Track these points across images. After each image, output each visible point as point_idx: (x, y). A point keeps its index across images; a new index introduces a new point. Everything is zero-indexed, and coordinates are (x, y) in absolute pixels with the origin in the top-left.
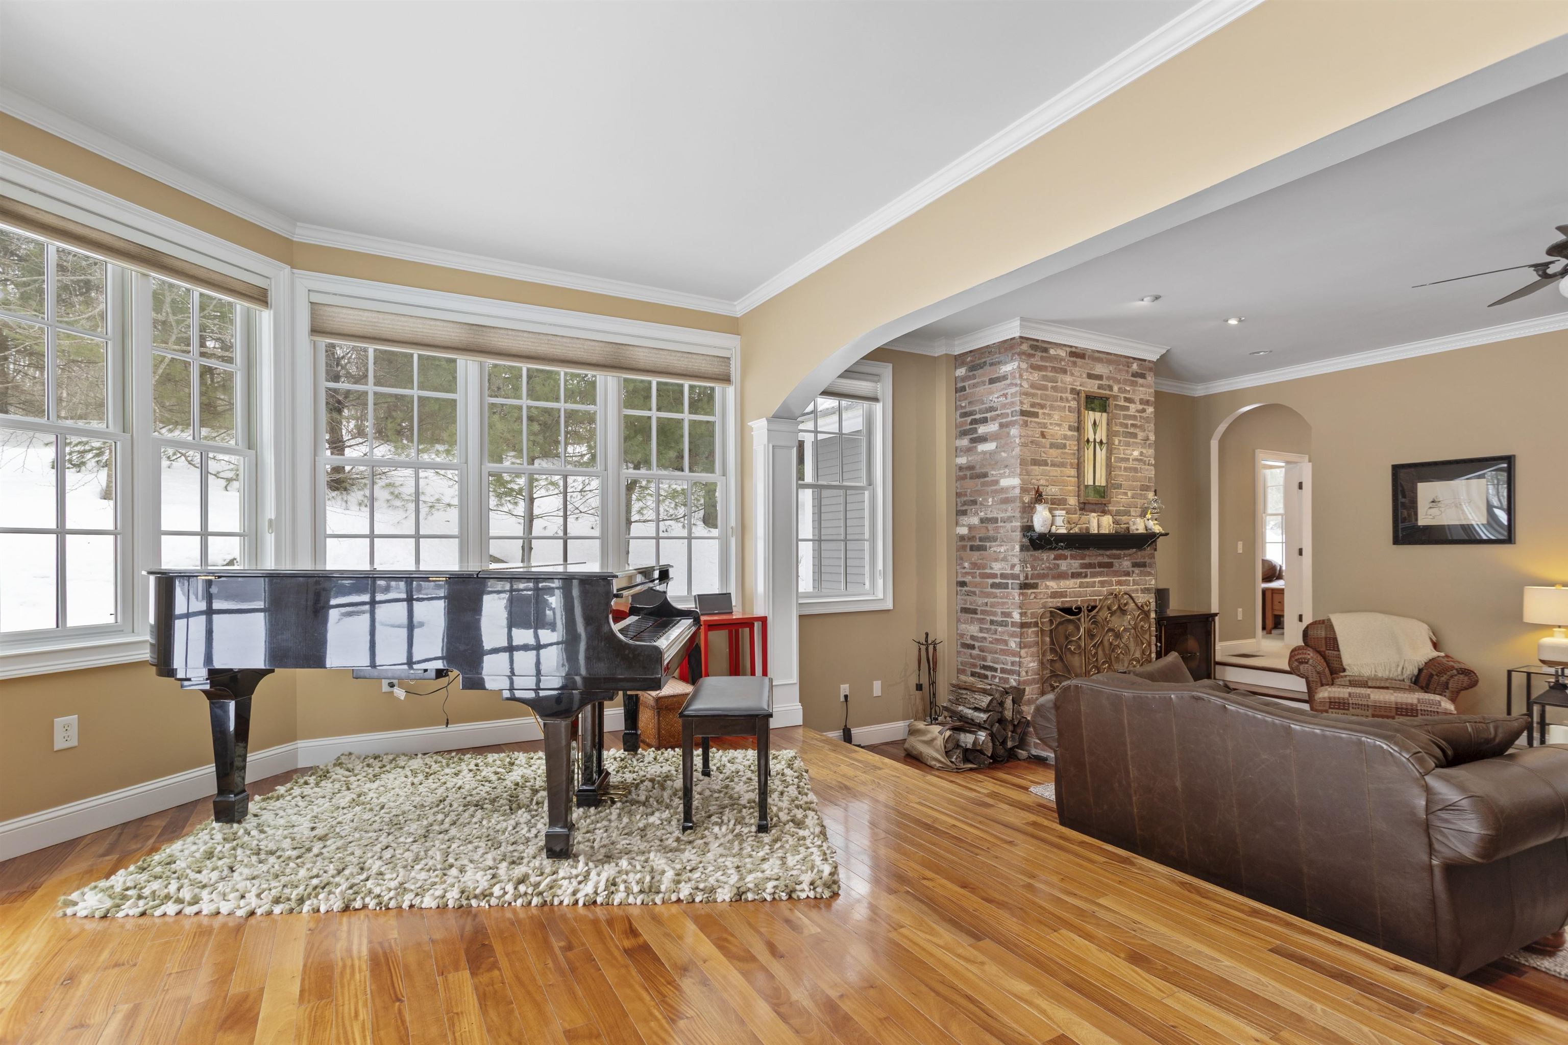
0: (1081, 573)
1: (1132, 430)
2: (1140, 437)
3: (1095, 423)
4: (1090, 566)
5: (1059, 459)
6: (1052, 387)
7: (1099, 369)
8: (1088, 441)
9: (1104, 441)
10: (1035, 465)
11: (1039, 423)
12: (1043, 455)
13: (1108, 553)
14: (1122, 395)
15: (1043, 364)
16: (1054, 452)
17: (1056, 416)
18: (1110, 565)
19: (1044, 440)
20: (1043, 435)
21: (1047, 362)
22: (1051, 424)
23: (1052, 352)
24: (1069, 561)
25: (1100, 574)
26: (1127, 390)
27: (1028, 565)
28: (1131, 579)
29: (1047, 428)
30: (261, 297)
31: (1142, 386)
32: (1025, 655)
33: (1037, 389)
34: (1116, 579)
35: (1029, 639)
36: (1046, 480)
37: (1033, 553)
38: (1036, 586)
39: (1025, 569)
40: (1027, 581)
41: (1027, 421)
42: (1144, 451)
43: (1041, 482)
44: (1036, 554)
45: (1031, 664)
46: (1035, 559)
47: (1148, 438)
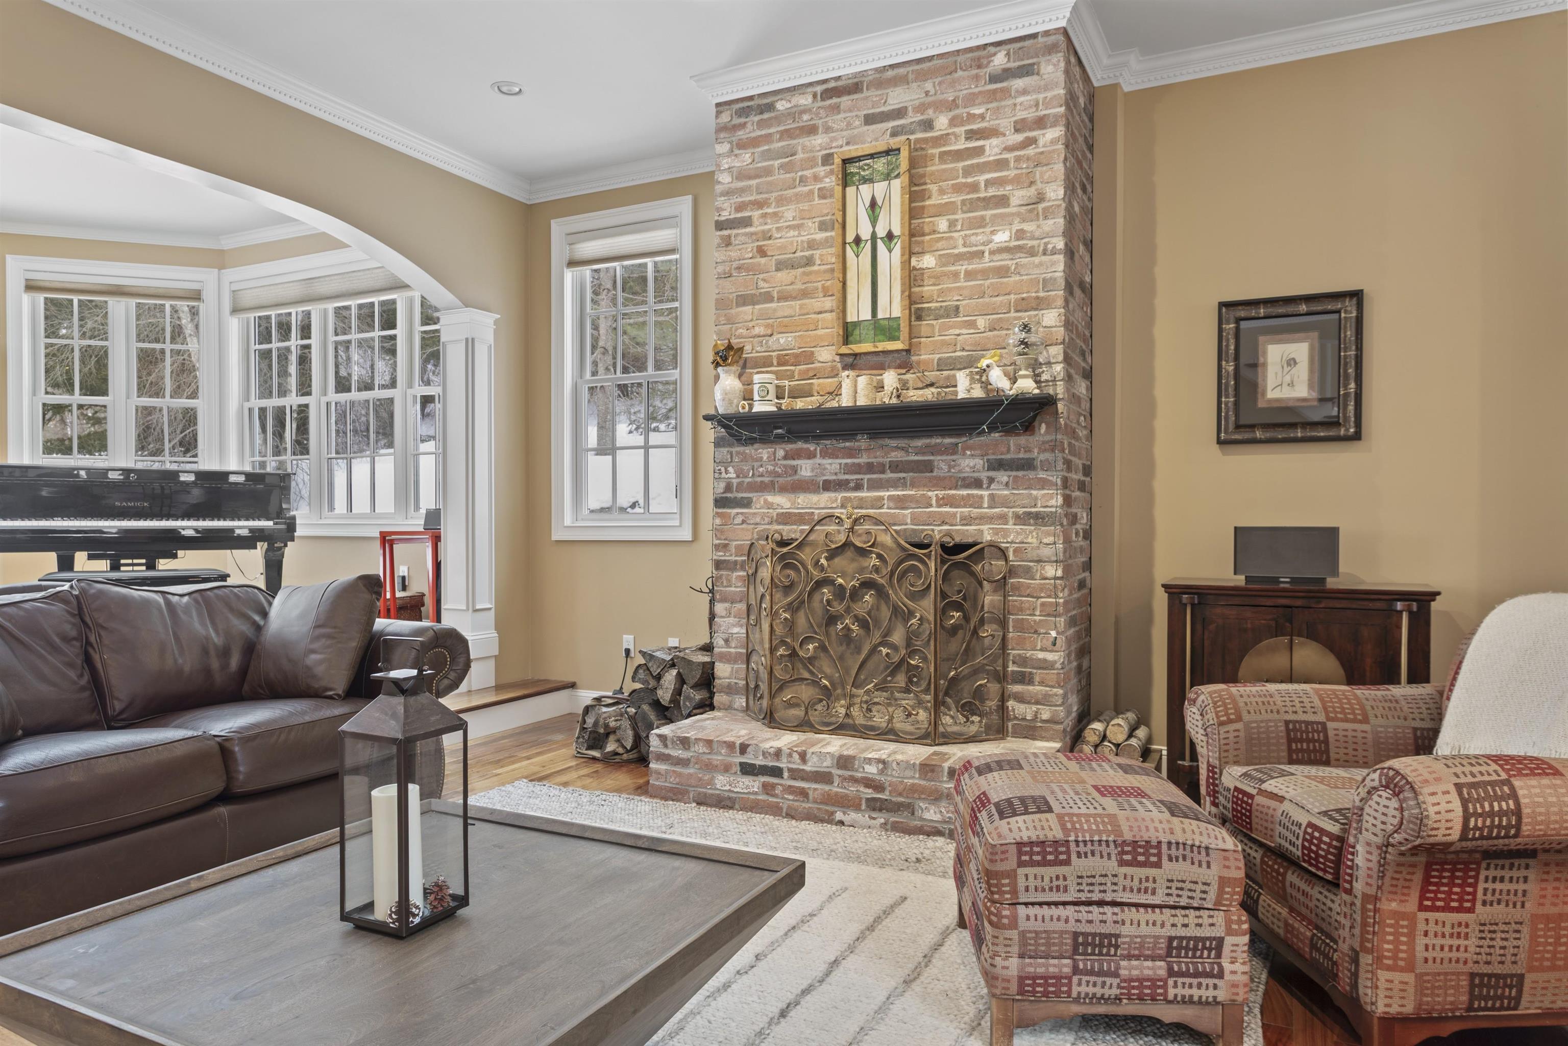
0: (847, 482)
1: (992, 192)
2: (1014, 201)
3: (873, 204)
4: (870, 468)
5: (799, 286)
6: (781, 166)
8: (858, 240)
9: (897, 231)
10: (744, 304)
11: (752, 234)
12: (761, 284)
13: (919, 443)
14: (960, 130)
15: (763, 132)
16: (784, 276)
17: (789, 213)
18: (928, 467)
19: (763, 260)
20: (762, 252)
21: (770, 126)
22: (778, 229)
23: (781, 106)
24: (818, 460)
25: (894, 484)
26: (974, 115)
27: (730, 469)
28: (985, 493)
29: (770, 238)
30: (196, 296)
31: (1025, 92)
32: (724, 613)
33: (750, 178)
34: (941, 493)
35: (733, 589)
36: (767, 326)
37: (741, 449)
38: (747, 503)
39: (724, 475)
40: (729, 495)
41: (729, 236)
42: (1029, 227)
43: (757, 330)
44: (748, 450)
45: (736, 630)
46: (745, 458)
47: (1041, 198)
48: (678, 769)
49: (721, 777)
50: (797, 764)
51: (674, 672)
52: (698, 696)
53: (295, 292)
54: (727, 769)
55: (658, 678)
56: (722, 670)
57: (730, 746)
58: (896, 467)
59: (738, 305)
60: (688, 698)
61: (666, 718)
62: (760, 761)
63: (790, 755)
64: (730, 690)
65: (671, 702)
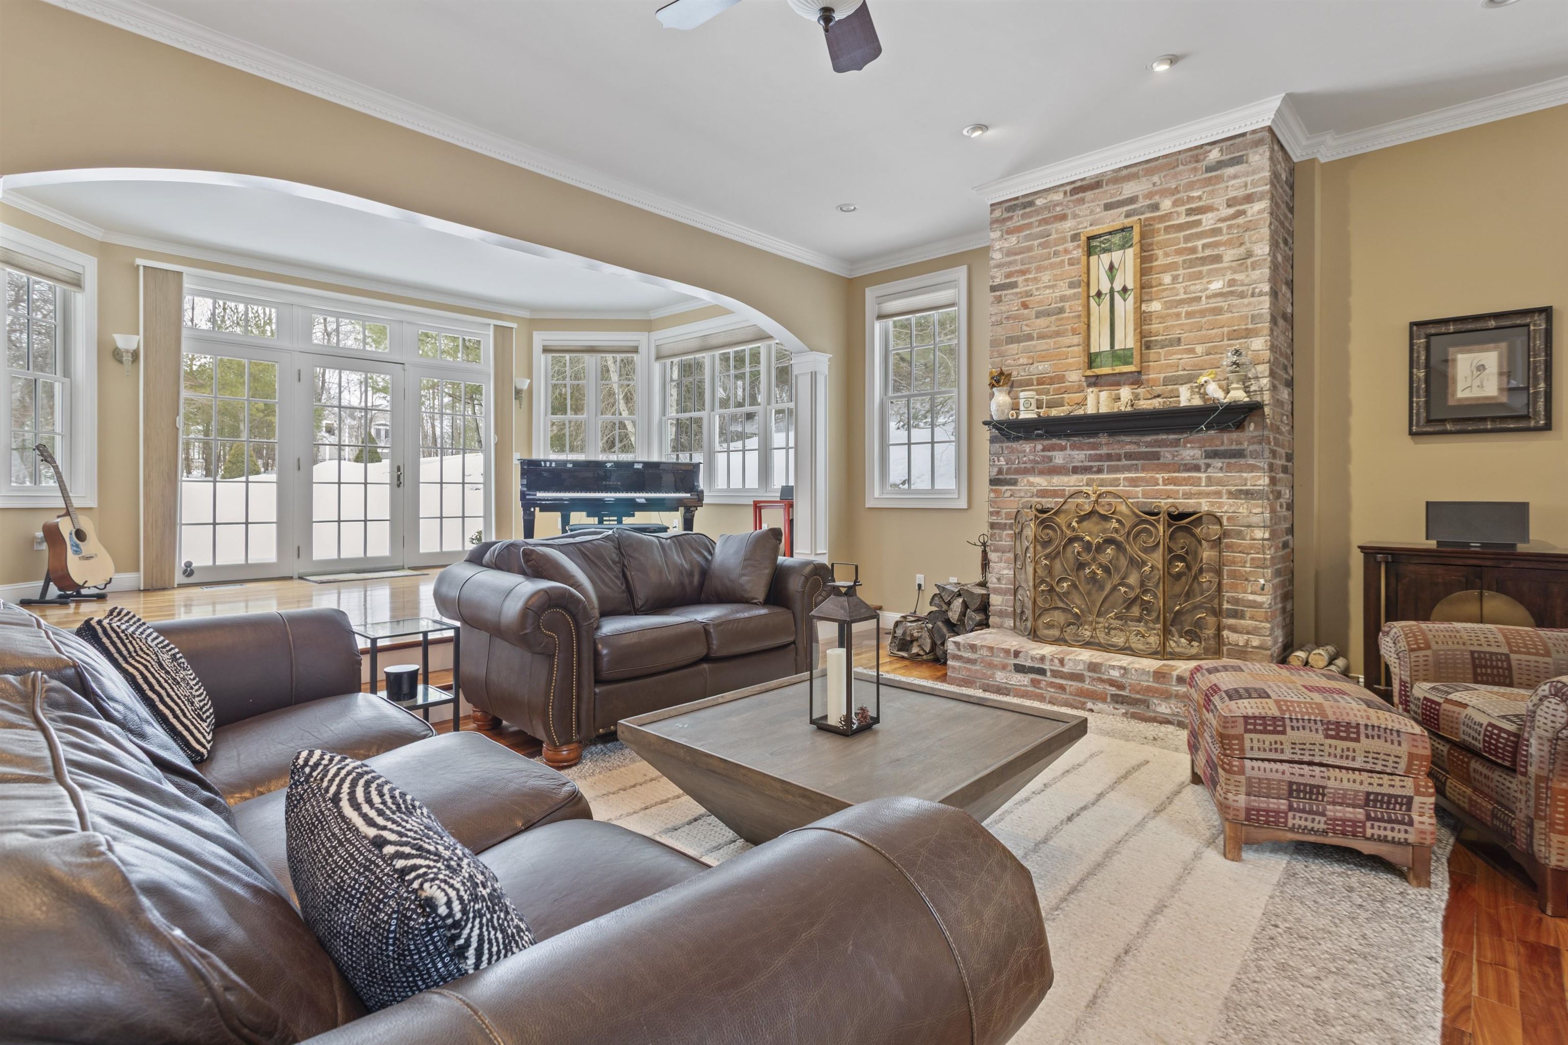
0: (1091, 467)
1: (1208, 252)
2: (1227, 258)
3: (1111, 267)
4: (1109, 457)
5: (1054, 328)
6: (1040, 245)
7: (1129, 189)
8: (1099, 294)
9: (1130, 286)
10: (1012, 343)
11: (1017, 293)
12: (1025, 328)
13: (1148, 439)
14: (1182, 209)
15: (1026, 222)
16: (1042, 322)
17: (1046, 277)
18: (1156, 456)
19: (1026, 311)
20: (1025, 306)
21: (1031, 217)
22: (1037, 289)
23: (1039, 202)
24: (1068, 452)
25: (1128, 469)
26: (1193, 197)
27: (1001, 459)
28: (1203, 475)
29: (1031, 295)
30: (635, 350)
31: (1235, 177)
32: (997, 560)
33: (1016, 254)
34: (1166, 476)
35: (1003, 543)
36: (1029, 358)
37: (1010, 444)
38: (1014, 483)
39: (997, 463)
40: (1000, 477)
41: (1000, 296)
42: (1239, 277)
43: (1021, 361)
44: (1015, 445)
45: (1005, 572)
46: (1012, 451)
47: (1249, 254)
48: (968, 666)
49: (999, 673)
50: (1057, 667)
51: (961, 600)
52: (978, 617)
53: (695, 344)
54: (1004, 667)
55: (949, 604)
56: (996, 601)
57: (1007, 652)
58: (1129, 456)
59: (1007, 343)
60: (970, 618)
61: (954, 631)
62: (1029, 663)
63: (1052, 660)
64: (1002, 614)
65: (958, 620)
